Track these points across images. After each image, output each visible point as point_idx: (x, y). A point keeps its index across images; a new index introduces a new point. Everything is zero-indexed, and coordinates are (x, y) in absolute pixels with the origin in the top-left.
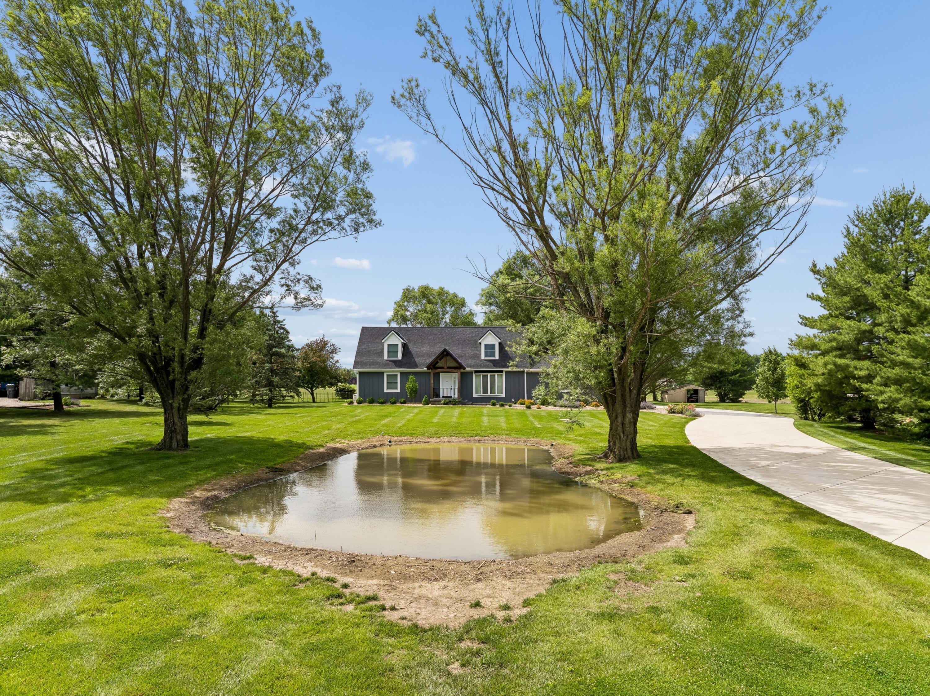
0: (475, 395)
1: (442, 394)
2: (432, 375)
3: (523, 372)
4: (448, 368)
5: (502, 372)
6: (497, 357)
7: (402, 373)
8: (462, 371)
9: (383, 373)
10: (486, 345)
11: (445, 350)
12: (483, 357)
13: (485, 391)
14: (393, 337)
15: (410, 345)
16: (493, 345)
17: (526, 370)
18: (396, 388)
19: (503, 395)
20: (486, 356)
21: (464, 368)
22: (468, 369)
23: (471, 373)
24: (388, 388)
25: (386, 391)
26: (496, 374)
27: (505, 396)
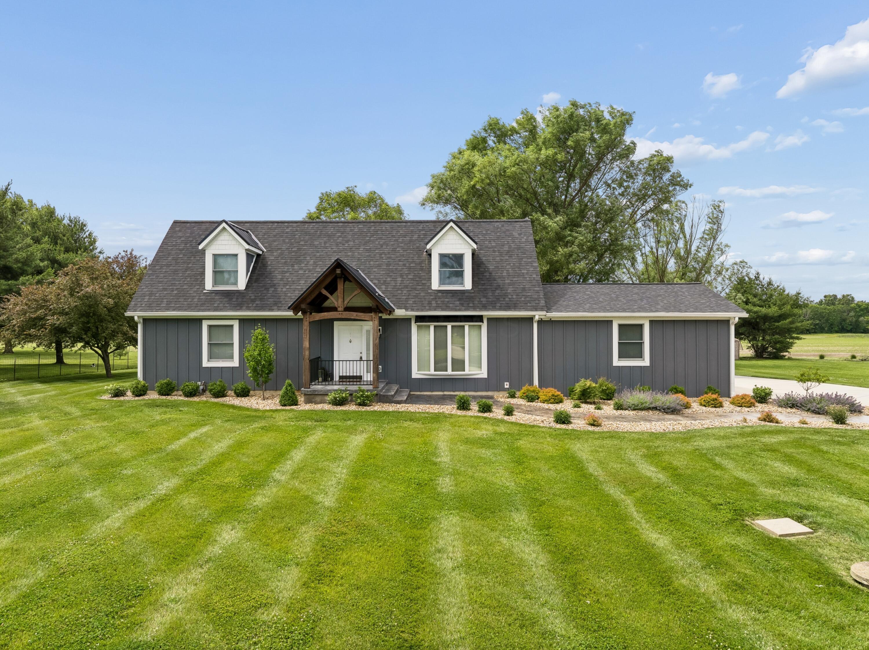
0: (416, 374)
1: (339, 370)
2: (306, 326)
3: (531, 319)
4: (348, 309)
5: (480, 319)
6: (468, 284)
7: (243, 321)
8: (385, 316)
9: (199, 321)
10: (442, 256)
11: (338, 264)
12: (435, 285)
13: (440, 364)
14: (224, 237)
15: (271, 258)
16: (459, 258)
17: (538, 315)
18: (231, 357)
19: (483, 373)
20: (442, 282)
21: (391, 311)
22: (400, 313)
23: (407, 321)
24: (211, 357)
25: (206, 363)
26: (467, 326)
27: (486, 377)
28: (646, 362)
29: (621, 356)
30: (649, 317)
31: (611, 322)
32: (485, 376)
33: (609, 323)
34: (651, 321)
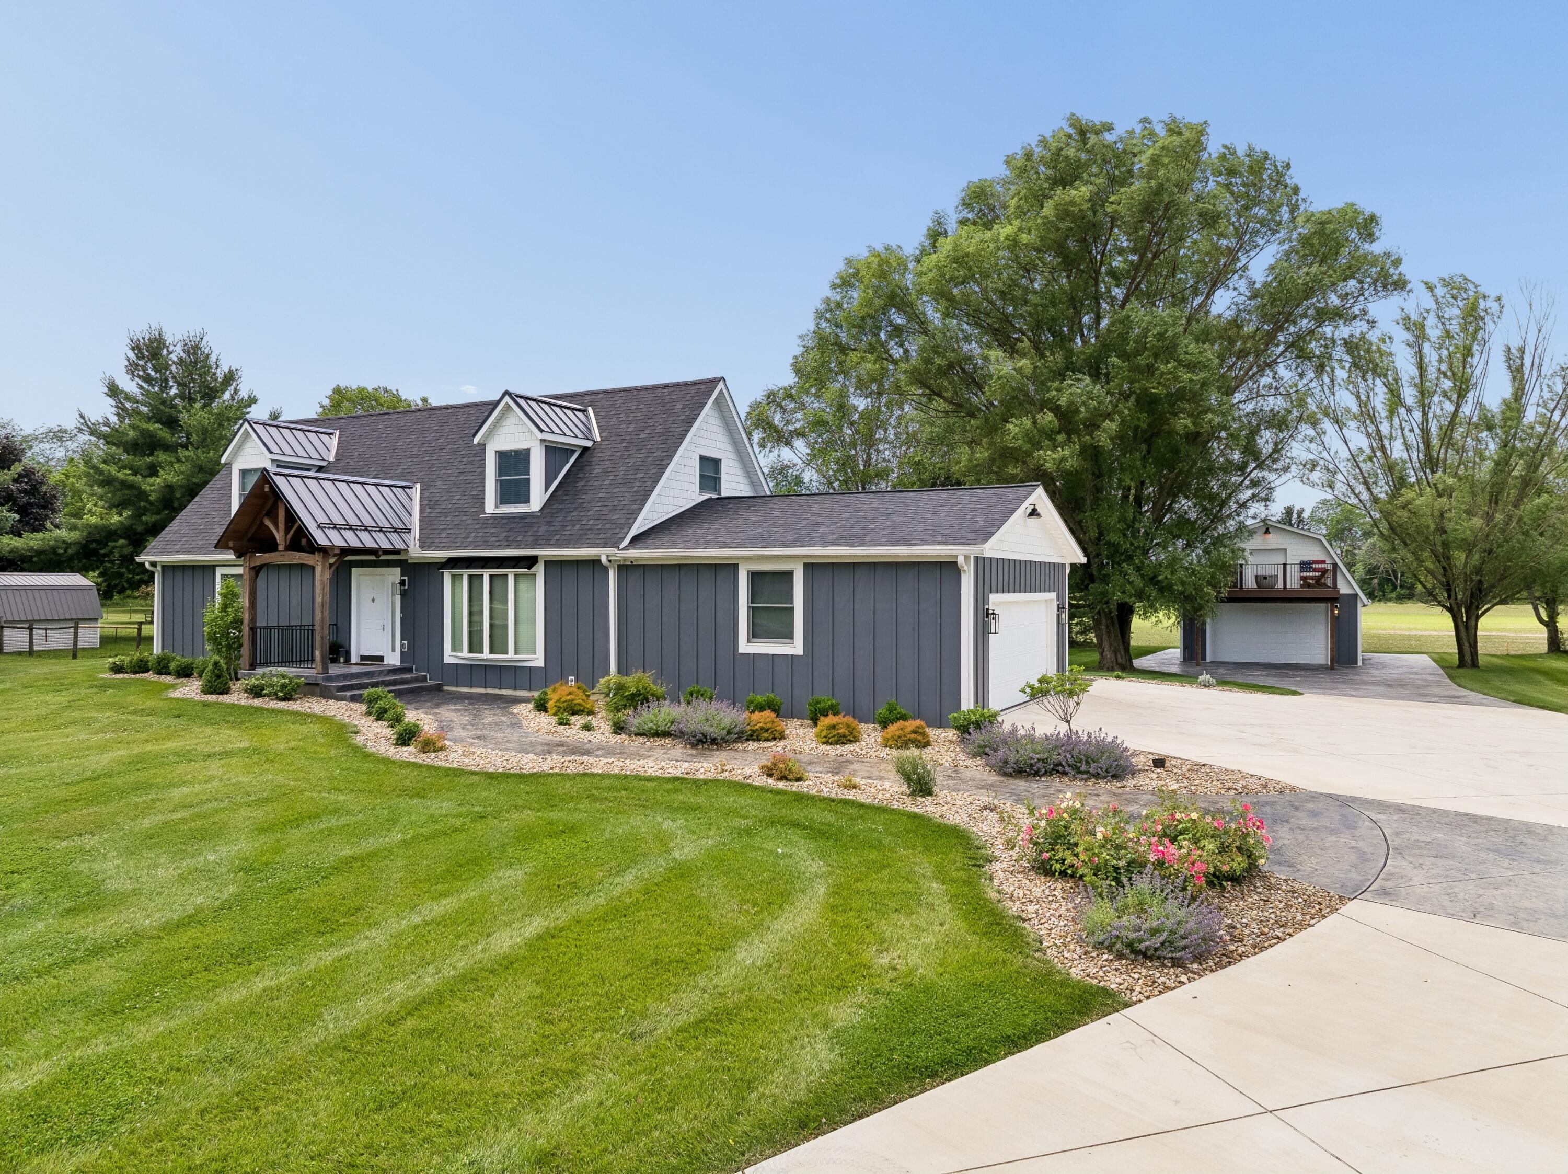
0: (449, 657)
1: (357, 646)
5: (533, 562)
6: (538, 502)
9: (213, 568)
10: (499, 455)
12: (491, 503)
13: (475, 639)
14: (252, 443)
16: (526, 456)
17: (605, 554)
19: (537, 660)
20: (501, 500)
23: (437, 565)
26: (511, 573)
27: (543, 665)
28: (796, 647)
29: (755, 634)
30: (804, 557)
31: (735, 567)
32: (540, 663)
33: (732, 568)
34: (806, 566)
